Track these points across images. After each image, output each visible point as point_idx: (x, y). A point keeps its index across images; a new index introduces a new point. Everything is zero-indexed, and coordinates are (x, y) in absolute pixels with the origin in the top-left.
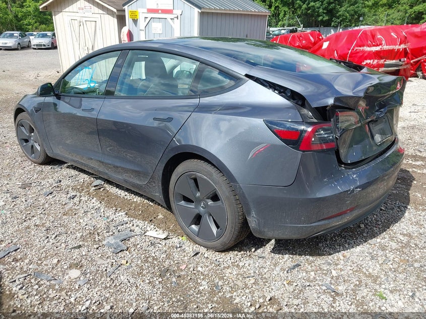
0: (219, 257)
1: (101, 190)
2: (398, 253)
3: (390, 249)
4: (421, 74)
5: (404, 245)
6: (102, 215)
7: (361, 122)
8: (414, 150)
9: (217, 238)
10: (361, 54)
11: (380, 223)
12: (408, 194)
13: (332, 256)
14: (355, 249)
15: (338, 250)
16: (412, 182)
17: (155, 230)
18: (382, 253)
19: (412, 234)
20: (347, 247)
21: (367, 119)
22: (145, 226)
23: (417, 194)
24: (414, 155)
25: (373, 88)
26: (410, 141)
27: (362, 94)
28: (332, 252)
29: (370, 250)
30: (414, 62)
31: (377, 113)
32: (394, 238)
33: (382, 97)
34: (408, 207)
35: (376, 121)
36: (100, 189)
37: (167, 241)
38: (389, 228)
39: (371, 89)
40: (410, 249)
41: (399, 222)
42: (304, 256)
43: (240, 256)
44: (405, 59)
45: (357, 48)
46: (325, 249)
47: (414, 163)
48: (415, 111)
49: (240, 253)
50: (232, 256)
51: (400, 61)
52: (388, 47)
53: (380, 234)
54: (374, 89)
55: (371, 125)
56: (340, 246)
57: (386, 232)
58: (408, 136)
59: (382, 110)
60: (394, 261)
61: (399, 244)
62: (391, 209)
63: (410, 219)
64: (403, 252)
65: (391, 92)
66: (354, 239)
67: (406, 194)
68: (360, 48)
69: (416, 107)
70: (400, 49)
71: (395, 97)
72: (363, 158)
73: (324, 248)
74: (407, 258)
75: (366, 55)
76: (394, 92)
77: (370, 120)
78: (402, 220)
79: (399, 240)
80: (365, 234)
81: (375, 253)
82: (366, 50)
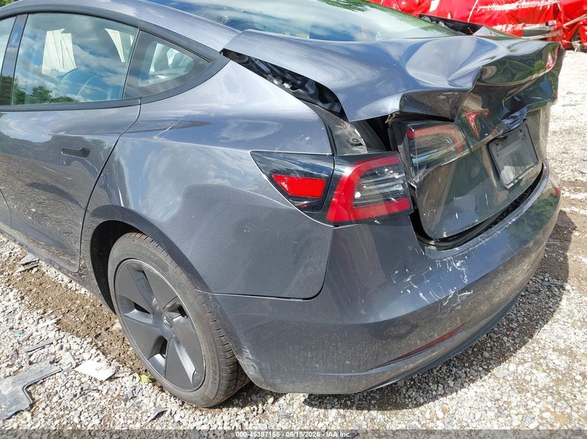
0: (201, 422)
1: (33, 272)
2: (550, 398)
3: (533, 389)
4: (579, 45)
5: (561, 377)
6: (16, 326)
7: (469, 146)
8: (572, 170)
9: (194, 386)
10: (488, 17)
11: (515, 325)
12: (565, 258)
13: (422, 408)
14: (465, 390)
15: (434, 393)
16: (571, 233)
17: (97, 358)
18: (519, 399)
19: (574, 349)
20: (452, 385)
21: (483, 136)
22: (82, 351)
23: (581, 257)
24: (573, 180)
25: (494, 68)
26: (565, 155)
27: (468, 84)
28: (422, 401)
29: (496, 392)
30: (567, 26)
31: (507, 122)
32: (542, 361)
33: (515, 87)
34: (567, 288)
35: (505, 138)
36: (32, 269)
37: (113, 385)
38: (531, 336)
39: (491, 71)
40: (573, 387)
41: (550, 323)
42: (365, 412)
43: (241, 418)
44: (555, 22)
45: (481, 7)
46: (409, 393)
47: (573, 196)
48: (572, 103)
49: (242, 411)
50: (226, 418)
51: (547, 24)
52: (528, 3)
53: (516, 350)
54: (498, 71)
55: (493, 148)
56: (438, 382)
57: (527, 345)
58: (562, 147)
59: (517, 114)
60: (542, 418)
61: (552, 373)
62: (535, 292)
63: (571, 315)
64: (559, 394)
65: (535, 76)
66: (466, 365)
67: (562, 259)
68: (485, 7)
69: (572, 96)
70: (547, 6)
71: (542, 85)
72: (477, 221)
73: (407, 391)
74: (568, 410)
75: (495, 17)
76: (541, 74)
77: (490, 137)
78: (556, 316)
79: (551, 365)
80: (486, 354)
81: (505, 399)
82: (495, 9)
